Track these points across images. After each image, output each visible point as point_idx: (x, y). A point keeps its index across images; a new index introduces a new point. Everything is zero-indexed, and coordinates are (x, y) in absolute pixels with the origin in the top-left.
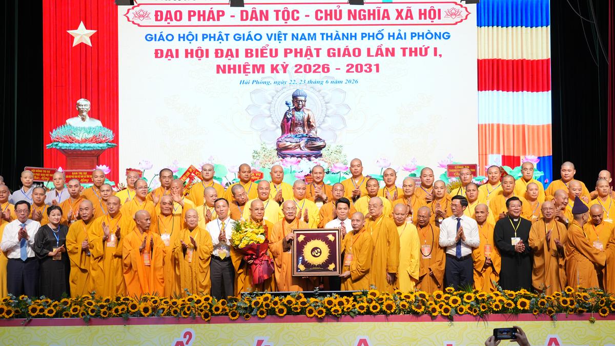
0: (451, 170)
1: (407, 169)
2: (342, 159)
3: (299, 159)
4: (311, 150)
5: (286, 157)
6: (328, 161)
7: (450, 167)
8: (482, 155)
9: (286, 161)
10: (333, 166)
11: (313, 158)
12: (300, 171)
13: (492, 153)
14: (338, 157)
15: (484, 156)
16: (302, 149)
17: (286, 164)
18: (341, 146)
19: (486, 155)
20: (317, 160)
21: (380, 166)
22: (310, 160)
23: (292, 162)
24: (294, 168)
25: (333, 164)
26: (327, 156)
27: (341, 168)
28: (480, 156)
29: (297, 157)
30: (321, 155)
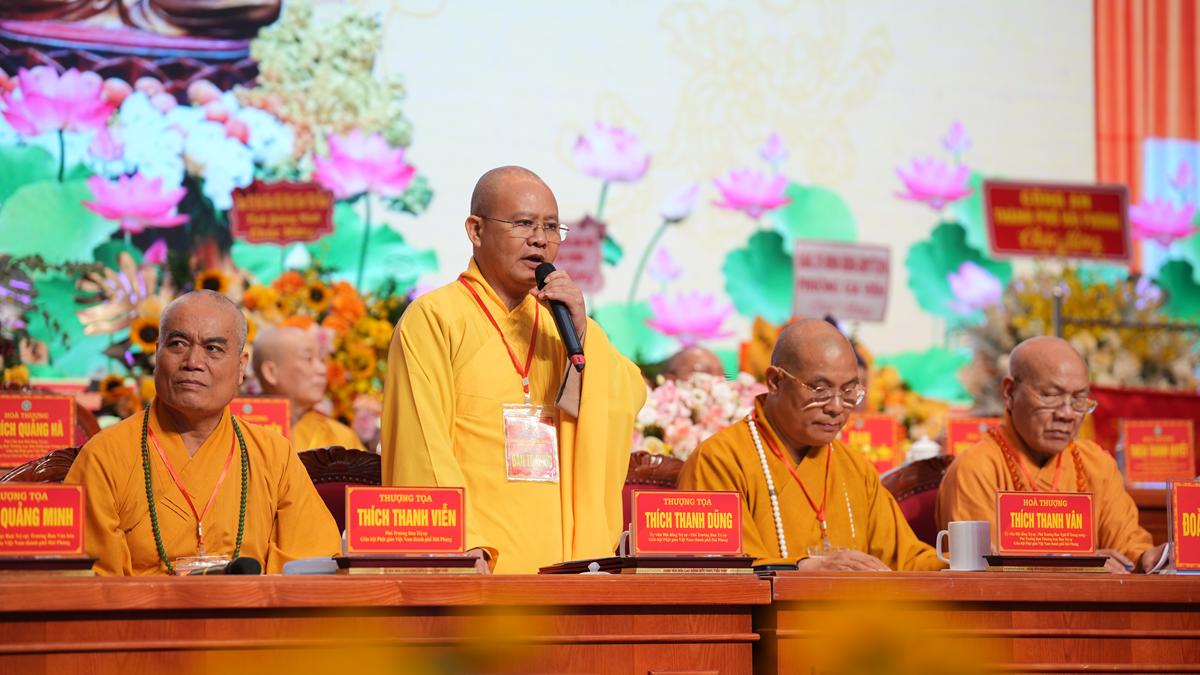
0: (1008, 216)
1: (735, 202)
2: (378, 109)
3: (116, 85)
4: (194, 32)
5: (31, 64)
6: (298, 117)
7: (1001, 195)
8: (1113, 138)
9: (31, 96)
10: (322, 149)
11: (201, 88)
12: (118, 168)
13: (1161, 132)
14: (354, 90)
15: (1122, 147)
16: (135, 16)
17: (26, 113)
18: (373, 26)
19: (1130, 139)
20: (228, 101)
21: (595, 173)
22: (183, 99)
23: (63, 106)
24: (81, 145)
25: (328, 138)
26: (289, 86)
27: (369, 168)
28: (1105, 145)
29: (105, 74)
30: (249, 74)
